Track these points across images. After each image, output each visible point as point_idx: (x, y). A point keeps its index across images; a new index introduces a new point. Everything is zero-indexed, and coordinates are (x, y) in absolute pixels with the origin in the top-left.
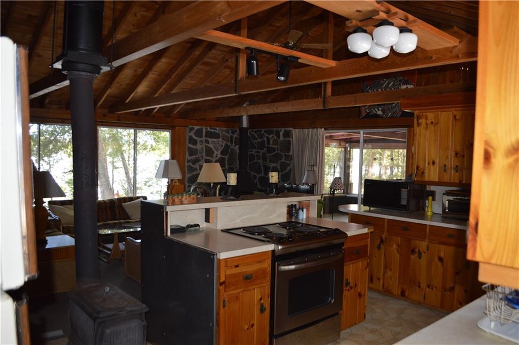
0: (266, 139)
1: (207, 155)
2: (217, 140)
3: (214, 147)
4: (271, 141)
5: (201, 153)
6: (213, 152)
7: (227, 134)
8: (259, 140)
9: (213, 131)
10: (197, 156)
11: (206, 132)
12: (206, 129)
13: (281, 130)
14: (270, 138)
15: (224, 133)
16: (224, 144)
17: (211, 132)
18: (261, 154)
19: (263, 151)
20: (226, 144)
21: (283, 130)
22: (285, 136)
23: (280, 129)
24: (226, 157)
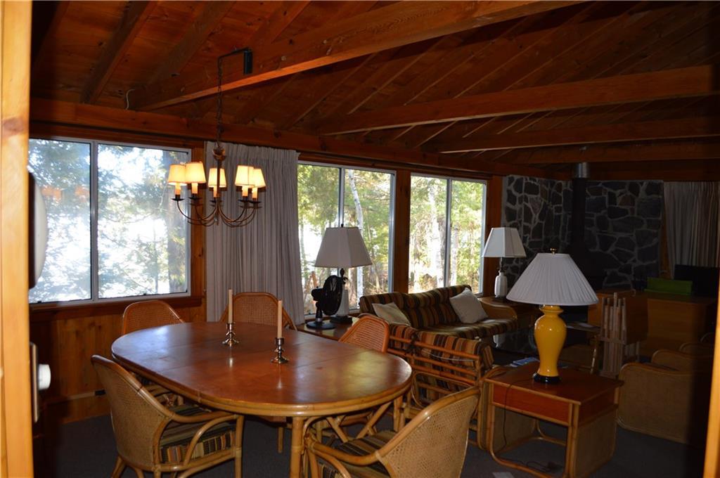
0: (606, 196)
1: (525, 221)
2: (536, 196)
3: (533, 208)
4: (619, 200)
5: (519, 217)
6: (531, 215)
7: (546, 188)
8: (594, 197)
9: (532, 182)
10: (516, 221)
11: (526, 184)
12: (526, 180)
13: (642, 184)
14: (617, 195)
15: (543, 186)
16: (543, 203)
17: (531, 183)
18: (594, 219)
19: (599, 214)
20: (545, 203)
21: (645, 183)
22: (648, 192)
23: (640, 181)
24: (544, 222)
